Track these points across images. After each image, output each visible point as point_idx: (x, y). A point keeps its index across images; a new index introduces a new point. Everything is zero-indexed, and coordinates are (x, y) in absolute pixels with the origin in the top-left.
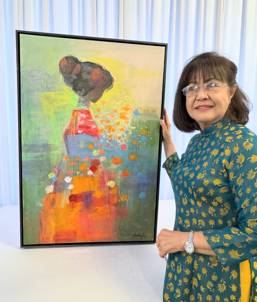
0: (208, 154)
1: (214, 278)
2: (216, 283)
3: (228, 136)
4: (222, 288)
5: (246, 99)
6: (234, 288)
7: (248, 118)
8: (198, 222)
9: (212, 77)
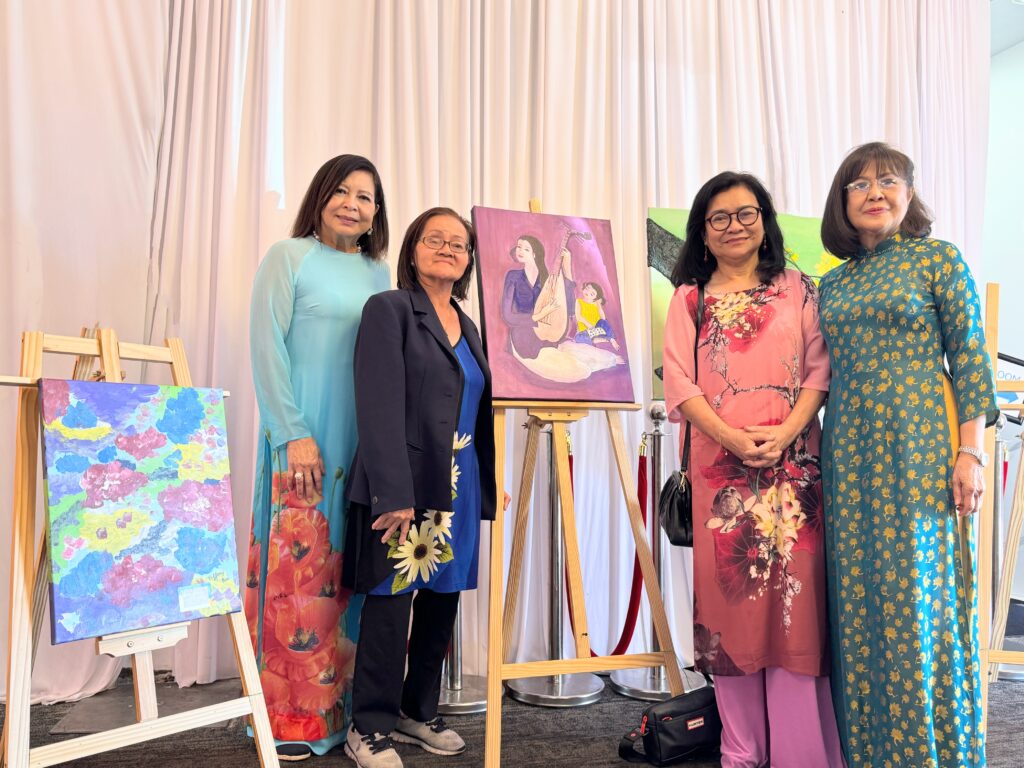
1: (916, 418)
2: (918, 425)
3: (917, 246)
4: (925, 430)
5: (923, 209)
6: (940, 426)
7: (930, 229)
8: (890, 356)
9: (888, 171)
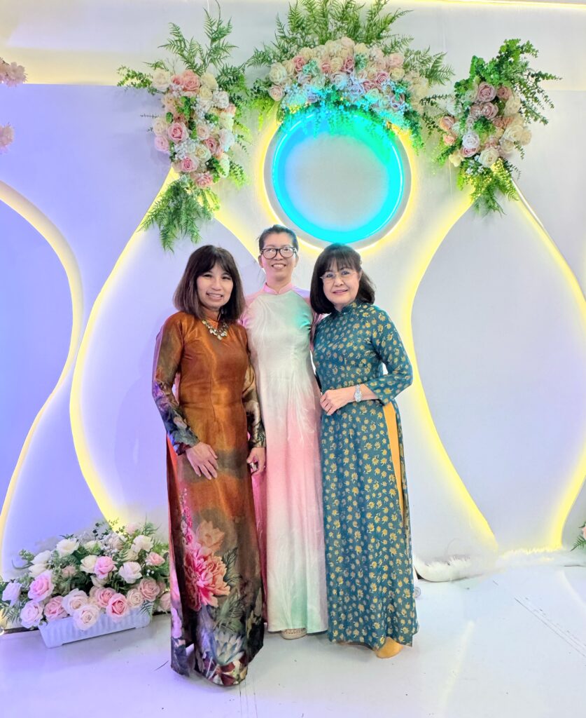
0: (351, 328)
3: (364, 312)
